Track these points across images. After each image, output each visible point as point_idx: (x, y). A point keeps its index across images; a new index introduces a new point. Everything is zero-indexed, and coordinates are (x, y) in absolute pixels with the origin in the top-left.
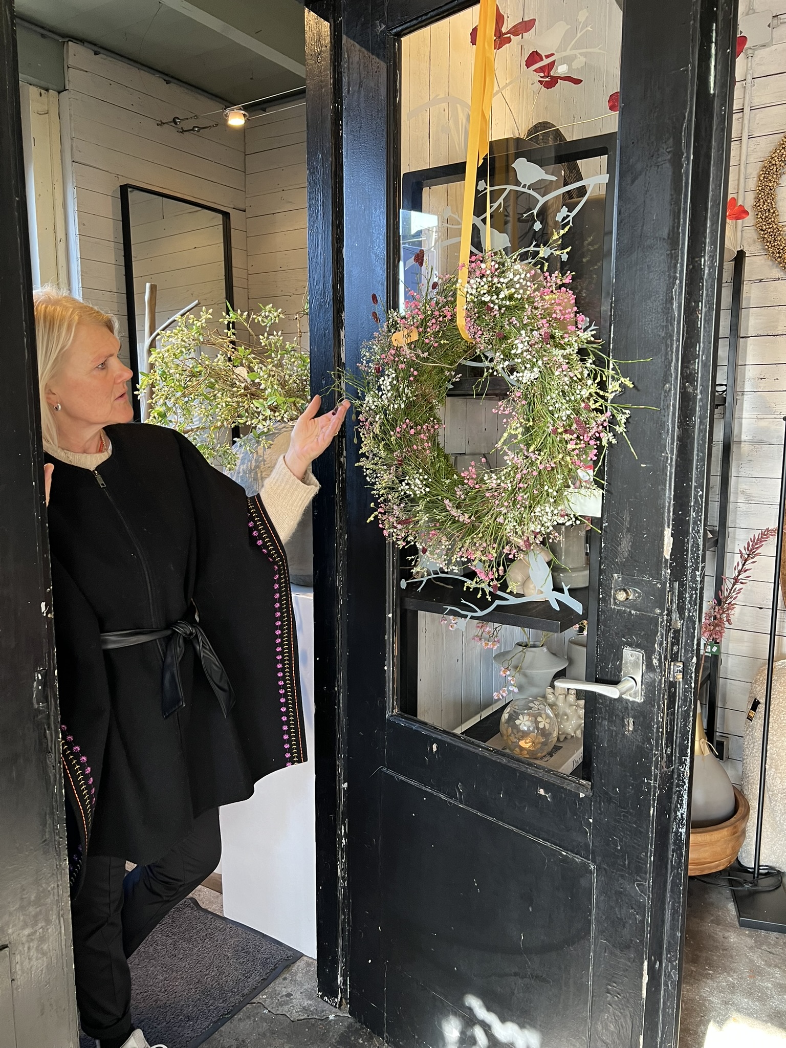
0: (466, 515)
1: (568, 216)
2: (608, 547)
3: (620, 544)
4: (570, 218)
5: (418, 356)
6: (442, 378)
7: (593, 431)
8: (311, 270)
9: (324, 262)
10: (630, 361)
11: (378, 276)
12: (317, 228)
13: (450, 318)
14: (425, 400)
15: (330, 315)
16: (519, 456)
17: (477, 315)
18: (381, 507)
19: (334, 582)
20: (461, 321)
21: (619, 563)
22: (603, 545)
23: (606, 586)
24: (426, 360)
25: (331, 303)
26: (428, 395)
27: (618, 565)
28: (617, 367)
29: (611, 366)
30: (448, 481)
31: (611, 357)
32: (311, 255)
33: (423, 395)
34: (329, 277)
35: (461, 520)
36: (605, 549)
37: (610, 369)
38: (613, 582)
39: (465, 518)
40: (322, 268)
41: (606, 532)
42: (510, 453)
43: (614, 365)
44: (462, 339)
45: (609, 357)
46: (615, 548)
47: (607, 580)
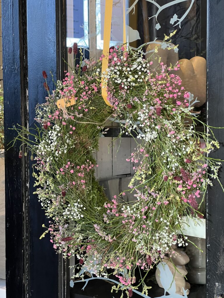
0: (109, 236)
1: (178, 21)
2: (211, 263)
3: (219, 261)
4: (179, 23)
5: (75, 117)
6: (95, 131)
7: (194, 178)
8: (4, 45)
9: (13, 39)
10: (220, 128)
11: (51, 54)
12: (8, 15)
13: (97, 91)
14: (83, 147)
15: (18, 78)
16: (145, 194)
17: (114, 90)
18: (51, 227)
19: (21, 280)
20: (104, 93)
21: (219, 275)
22: (207, 261)
23: (211, 291)
24: (81, 119)
25: (19, 70)
26: (85, 143)
27: (218, 276)
28: (212, 131)
29: (208, 130)
30: (99, 208)
31: (207, 124)
32: (4, 34)
33: (81, 143)
34: (17, 51)
35: (106, 239)
36: (209, 264)
37: (207, 133)
38: (216, 288)
39: (109, 238)
40: (12, 44)
41: (210, 251)
42: (138, 191)
43: (209, 130)
44: (107, 105)
45: (206, 124)
46: (216, 263)
47: (211, 287)
